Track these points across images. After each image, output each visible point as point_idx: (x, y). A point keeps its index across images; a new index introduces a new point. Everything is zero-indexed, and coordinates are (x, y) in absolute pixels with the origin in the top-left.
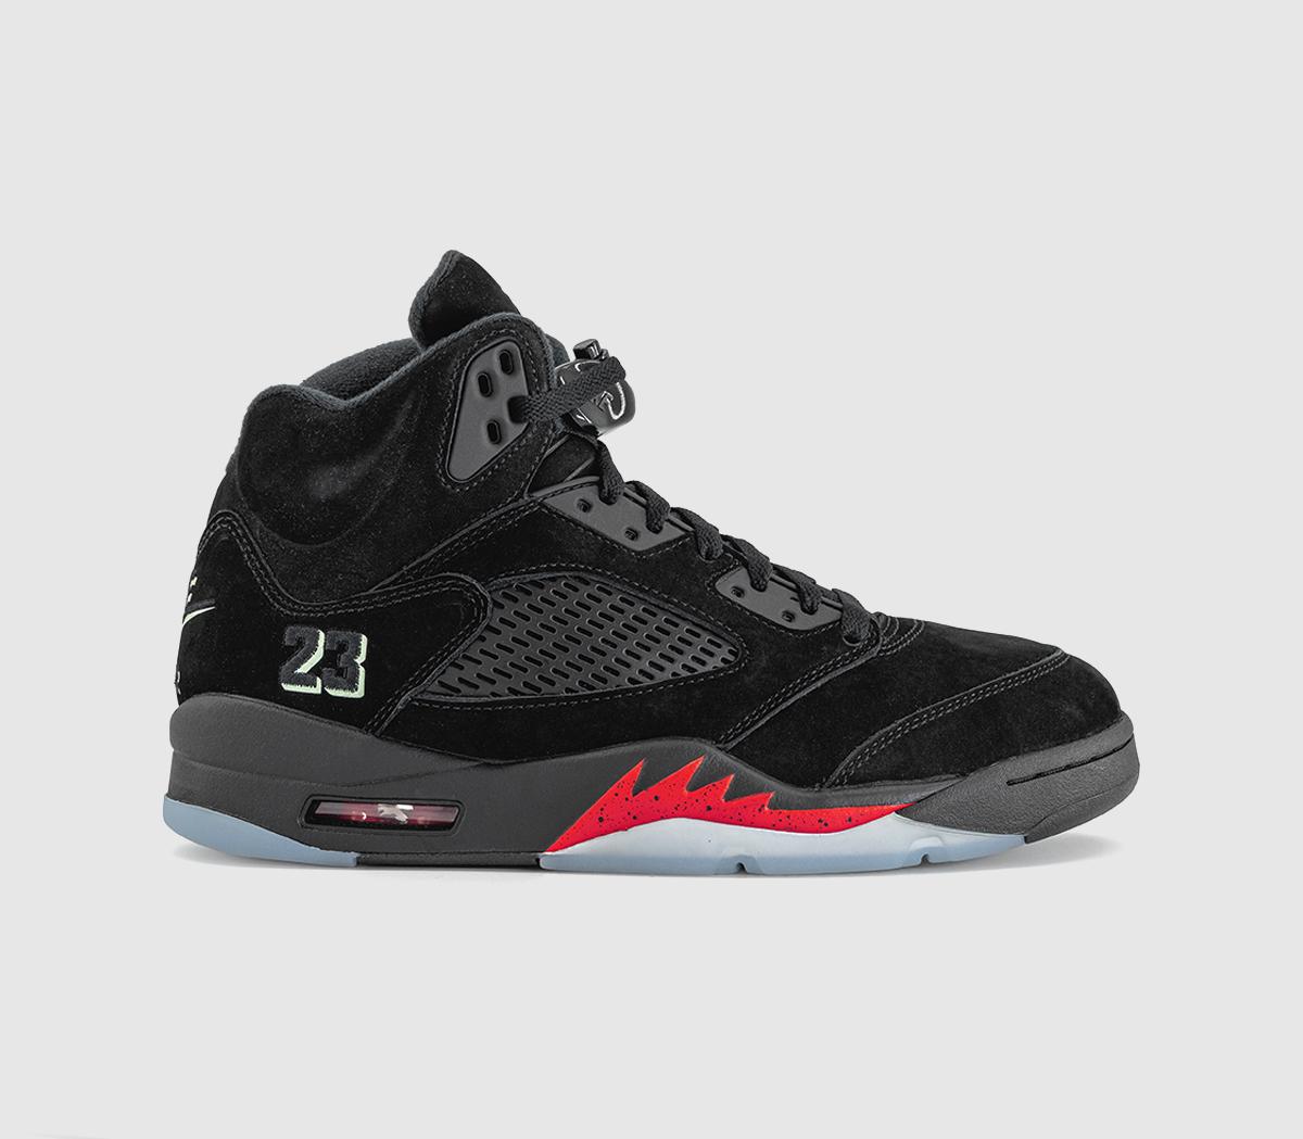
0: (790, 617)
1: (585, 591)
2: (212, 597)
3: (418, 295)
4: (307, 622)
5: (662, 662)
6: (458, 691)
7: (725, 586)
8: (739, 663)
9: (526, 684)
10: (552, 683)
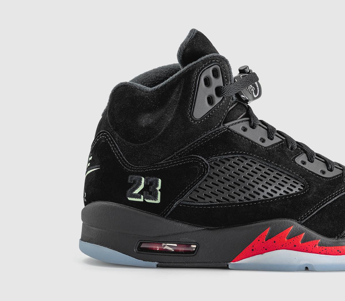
0: (324, 172)
1: (246, 162)
2: (99, 164)
3: (181, 45)
4: (137, 174)
5: (276, 190)
6: (197, 200)
7: (298, 160)
8: (306, 190)
9: (223, 198)
10: (234, 198)
